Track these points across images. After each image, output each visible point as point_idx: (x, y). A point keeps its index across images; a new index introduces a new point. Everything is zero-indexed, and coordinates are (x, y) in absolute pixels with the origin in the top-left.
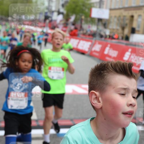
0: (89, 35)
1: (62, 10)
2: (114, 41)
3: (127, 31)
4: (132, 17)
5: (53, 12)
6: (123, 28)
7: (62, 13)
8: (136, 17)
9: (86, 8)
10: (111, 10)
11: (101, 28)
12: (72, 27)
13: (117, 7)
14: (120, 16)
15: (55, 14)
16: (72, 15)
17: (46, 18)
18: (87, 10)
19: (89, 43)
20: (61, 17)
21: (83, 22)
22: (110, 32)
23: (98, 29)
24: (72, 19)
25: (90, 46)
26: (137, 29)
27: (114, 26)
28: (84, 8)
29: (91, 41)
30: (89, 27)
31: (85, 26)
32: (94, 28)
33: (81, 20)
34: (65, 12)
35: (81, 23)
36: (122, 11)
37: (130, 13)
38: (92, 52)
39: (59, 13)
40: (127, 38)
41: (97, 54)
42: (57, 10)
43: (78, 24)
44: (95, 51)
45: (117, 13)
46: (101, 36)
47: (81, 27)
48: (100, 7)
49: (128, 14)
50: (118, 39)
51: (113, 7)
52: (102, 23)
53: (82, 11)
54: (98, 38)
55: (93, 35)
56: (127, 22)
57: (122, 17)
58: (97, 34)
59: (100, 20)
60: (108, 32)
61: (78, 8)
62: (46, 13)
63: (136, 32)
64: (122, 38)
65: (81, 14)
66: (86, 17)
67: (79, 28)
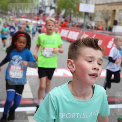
0: (78, 26)
1: (54, 5)
3: (110, 23)
4: (115, 11)
5: (46, 7)
6: (107, 21)
7: (54, 8)
8: (117, 11)
9: (75, 3)
10: (96, 5)
11: (87, 20)
12: (63, 20)
13: (101, 3)
14: (103, 11)
15: (48, 9)
16: (63, 10)
17: (41, 12)
18: (75, 5)
19: (78, 33)
20: (53, 11)
21: (72, 16)
22: (96, 24)
23: (85, 21)
24: (63, 12)
25: (79, 35)
26: (118, 21)
27: (99, 19)
28: (73, 4)
29: (79, 32)
30: (77, 20)
31: (74, 19)
32: (81, 21)
33: (71, 14)
34: (56, 7)
35: (70, 16)
36: (106, 6)
37: (113, 8)
39: (51, 8)
40: (110, 29)
42: (50, 5)
43: (68, 17)
45: (101, 8)
46: (88, 28)
47: (70, 20)
48: (87, 3)
49: (110, 9)
50: (102, 29)
51: (97, 3)
52: (89, 17)
53: (71, 6)
54: (85, 29)
55: (81, 26)
56: (110, 15)
57: (105, 12)
58: (84, 26)
59: (86, 14)
60: (93, 24)
61: (68, 4)
62: (40, 8)
63: (118, 24)
64: (106, 29)
65: (70, 9)
66: (75, 11)
67: (68, 20)
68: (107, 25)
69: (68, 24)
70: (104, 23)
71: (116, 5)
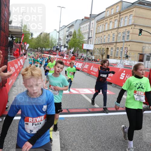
0: (83, 59)
1: (66, 45)
2: (96, 62)
3: (105, 57)
4: (108, 49)
5: (61, 46)
8: (110, 49)
9: (80, 44)
10: (95, 45)
11: (89, 55)
14: (100, 49)
15: (63, 47)
16: (72, 48)
19: (82, 64)
20: (66, 49)
21: (79, 52)
22: (95, 58)
24: (72, 50)
25: (82, 65)
26: (110, 56)
27: (97, 54)
31: (80, 55)
32: (85, 55)
34: (68, 46)
36: (102, 45)
37: (107, 46)
38: (83, 69)
39: (65, 47)
41: (86, 70)
42: (64, 45)
44: (85, 68)
45: (99, 47)
46: (90, 60)
47: (78, 55)
48: (88, 43)
49: (105, 47)
51: (96, 44)
52: (90, 52)
53: (78, 46)
54: (87, 61)
56: (105, 52)
57: (102, 49)
58: (87, 59)
59: (88, 50)
60: (93, 58)
61: (76, 44)
62: (57, 47)
63: (110, 58)
68: (103, 58)
69: (76, 58)
70: (101, 57)
71: (109, 45)
